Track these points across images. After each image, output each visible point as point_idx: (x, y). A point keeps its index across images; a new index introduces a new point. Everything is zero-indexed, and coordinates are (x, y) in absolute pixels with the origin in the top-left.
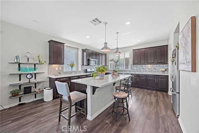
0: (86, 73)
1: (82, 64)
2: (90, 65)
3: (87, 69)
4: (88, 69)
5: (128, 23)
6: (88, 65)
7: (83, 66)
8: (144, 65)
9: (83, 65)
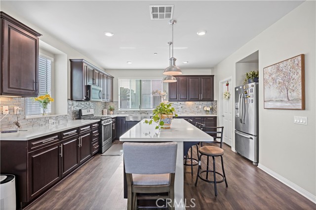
0: (80, 118)
1: (70, 98)
2: (92, 100)
3: (80, 110)
4: (83, 111)
5: (202, 34)
6: (88, 99)
7: (71, 102)
8: (184, 102)
9: (72, 99)
